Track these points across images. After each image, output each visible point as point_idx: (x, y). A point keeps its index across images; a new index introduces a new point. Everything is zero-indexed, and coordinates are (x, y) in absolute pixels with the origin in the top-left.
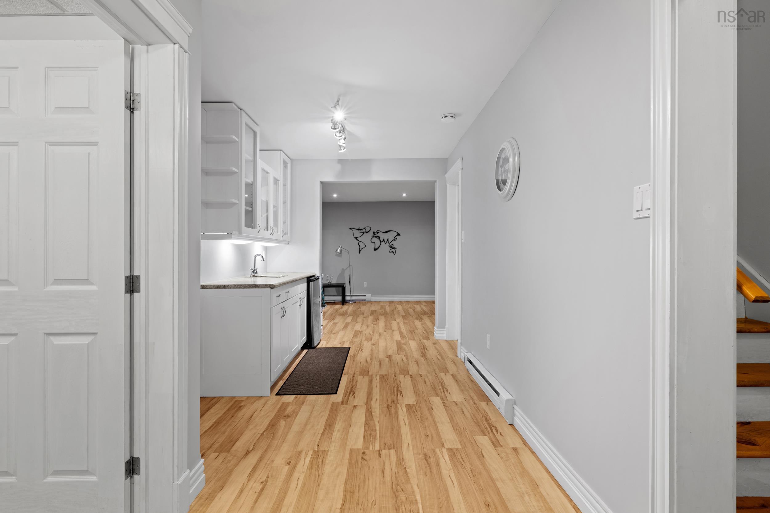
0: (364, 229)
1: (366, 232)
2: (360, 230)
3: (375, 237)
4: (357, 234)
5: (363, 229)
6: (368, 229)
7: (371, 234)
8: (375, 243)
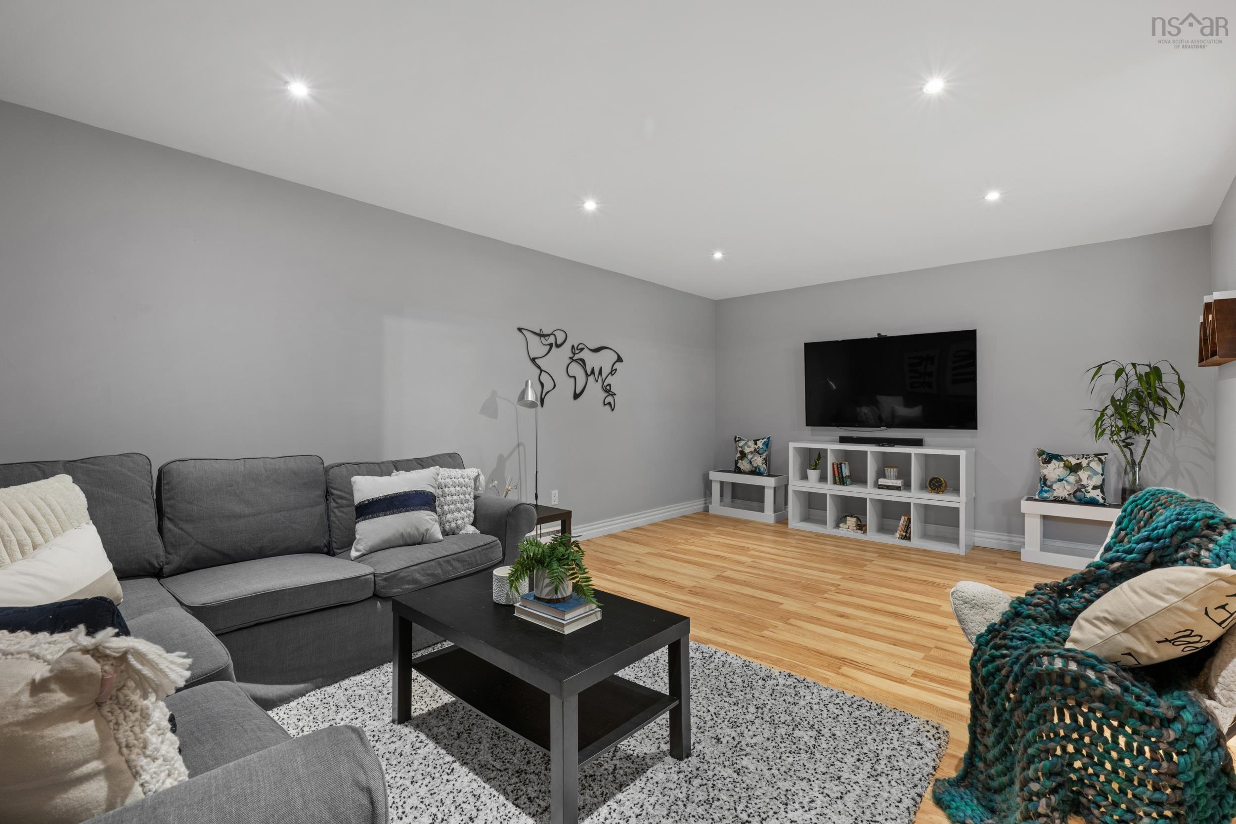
0: (552, 334)
1: (558, 346)
2: (544, 336)
3: (575, 361)
4: (537, 348)
5: (548, 335)
6: (560, 338)
7: (566, 350)
8: (575, 377)
